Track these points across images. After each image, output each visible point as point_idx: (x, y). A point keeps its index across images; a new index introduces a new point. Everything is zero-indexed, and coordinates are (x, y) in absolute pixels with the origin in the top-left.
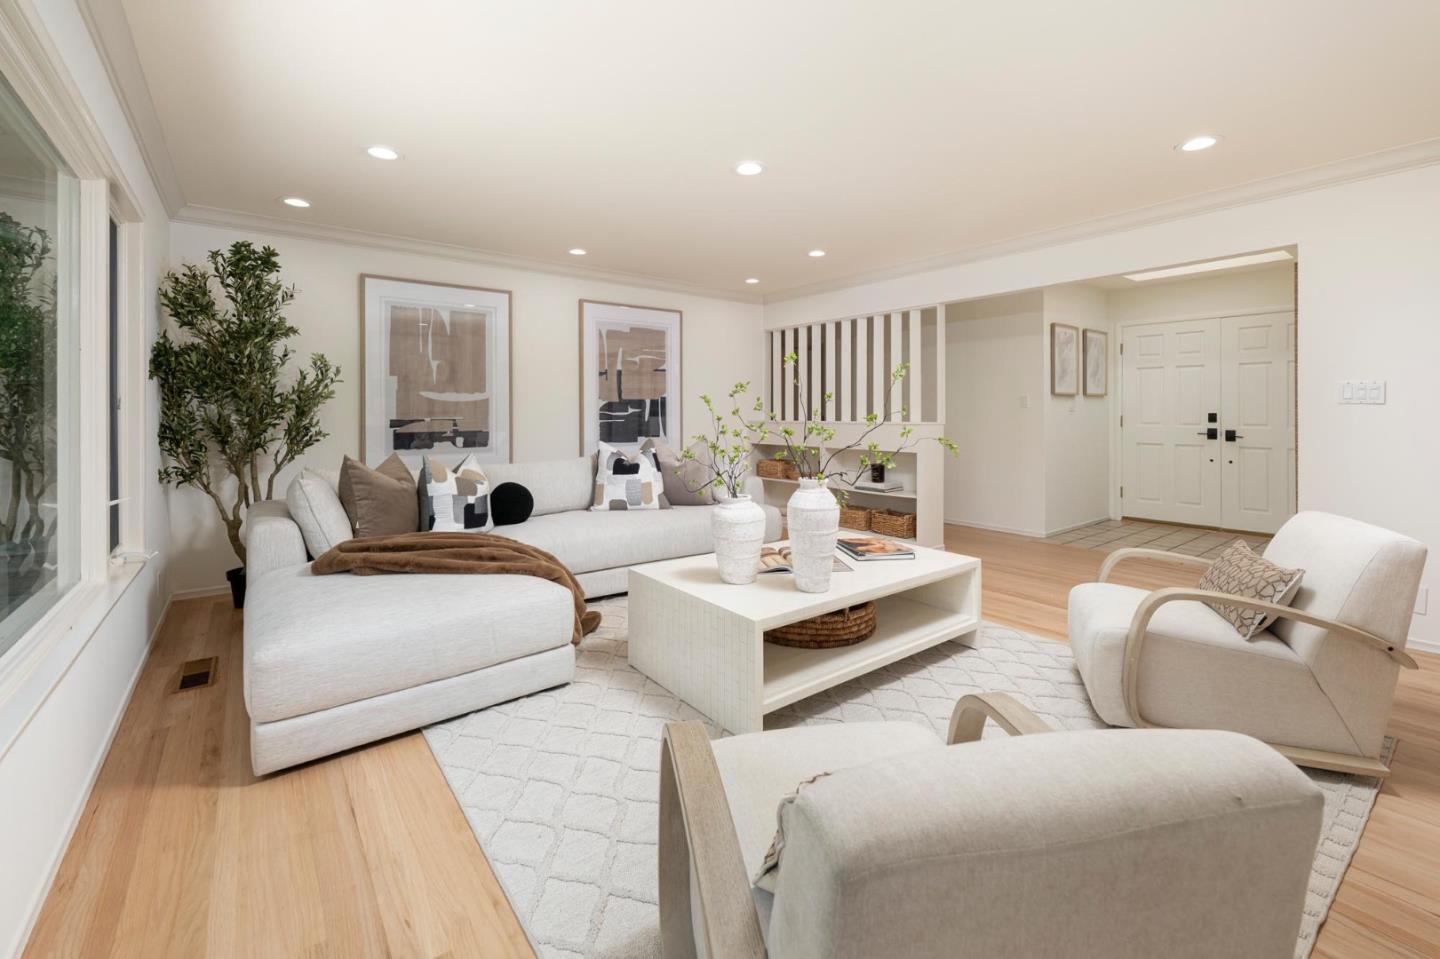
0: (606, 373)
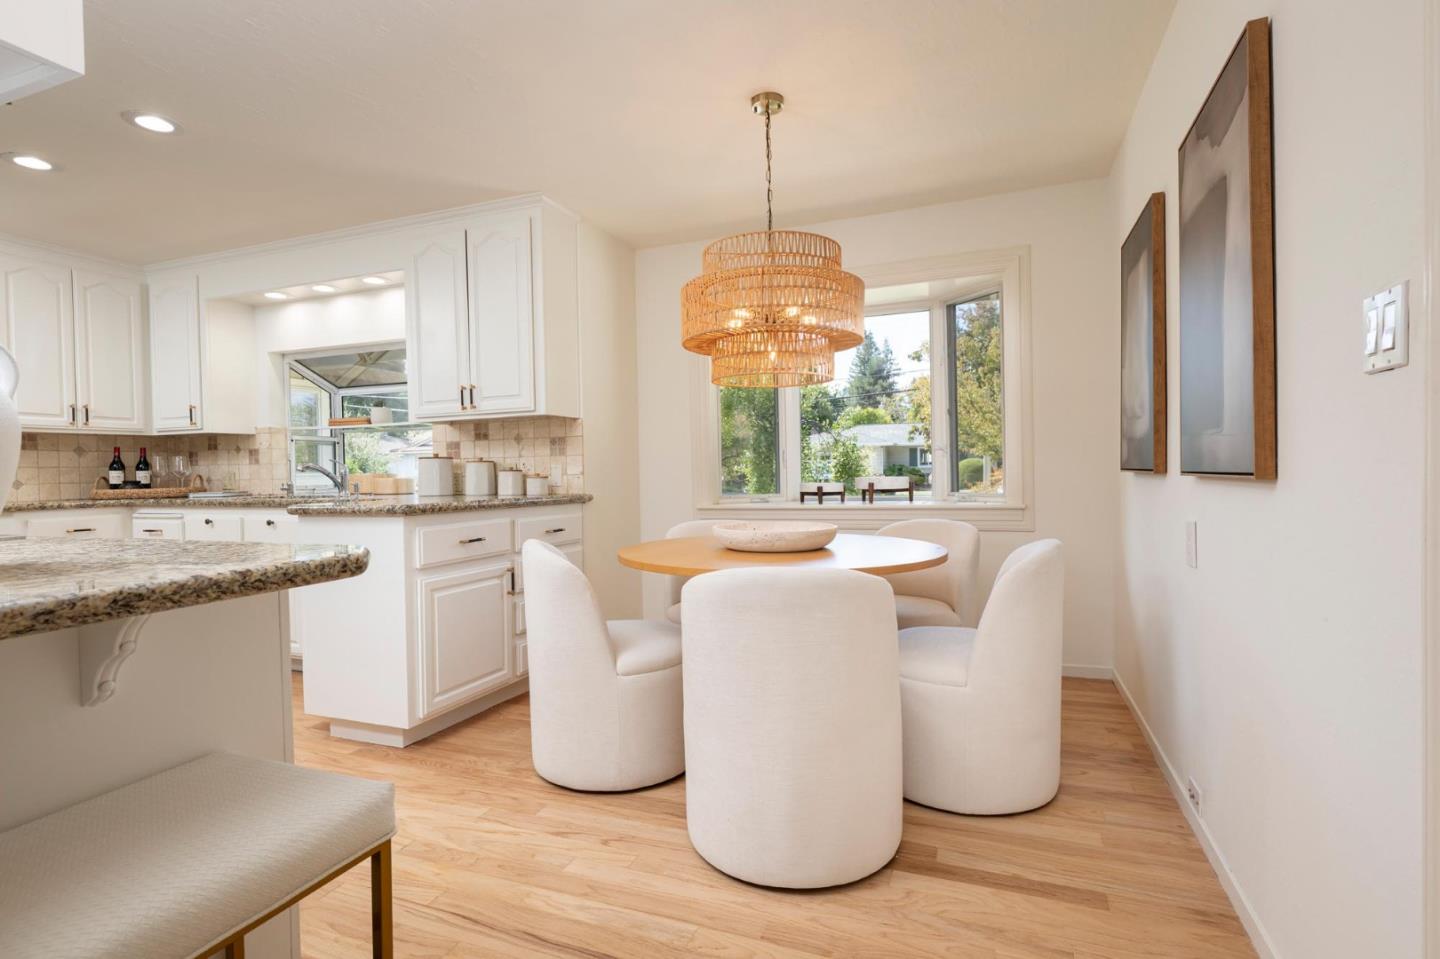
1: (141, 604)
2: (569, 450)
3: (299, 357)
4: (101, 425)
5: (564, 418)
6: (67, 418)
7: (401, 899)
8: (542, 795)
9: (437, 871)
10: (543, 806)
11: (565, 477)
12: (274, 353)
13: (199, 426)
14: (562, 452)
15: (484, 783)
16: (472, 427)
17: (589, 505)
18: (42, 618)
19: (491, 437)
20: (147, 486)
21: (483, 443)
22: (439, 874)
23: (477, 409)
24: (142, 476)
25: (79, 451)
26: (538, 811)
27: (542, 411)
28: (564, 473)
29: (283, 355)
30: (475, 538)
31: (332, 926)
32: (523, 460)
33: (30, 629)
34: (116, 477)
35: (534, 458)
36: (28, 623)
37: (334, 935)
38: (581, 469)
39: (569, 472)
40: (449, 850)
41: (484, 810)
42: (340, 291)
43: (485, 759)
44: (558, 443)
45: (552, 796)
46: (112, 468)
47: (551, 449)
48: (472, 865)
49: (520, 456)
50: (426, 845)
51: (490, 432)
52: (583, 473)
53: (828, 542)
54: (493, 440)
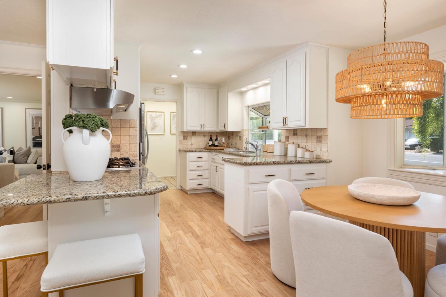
0: (35, 128)
1: (89, 198)
2: (323, 141)
3: (252, 107)
4: (207, 129)
5: (322, 129)
6: (200, 128)
7: (205, 292)
8: (268, 276)
9: (219, 288)
10: (265, 280)
11: (321, 152)
12: (246, 106)
13: (226, 129)
14: (321, 142)
15: (255, 264)
16: (293, 131)
17: (330, 164)
18: (68, 199)
19: (298, 135)
20: (217, 146)
21: (295, 137)
22: (219, 289)
23: (288, 125)
24: (216, 143)
25: (204, 136)
26: (262, 282)
27: (307, 127)
28: (321, 150)
29: (248, 107)
30: (272, 174)
31: (186, 290)
32: (308, 144)
33: (66, 201)
34: (211, 143)
35: (311, 144)
36: (65, 200)
37: (184, 293)
38: (327, 149)
39: (323, 150)
40: (228, 282)
41: (247, 273)
42: (259, 86)
43: (262, 255)
44: (319, 139)
45: (270, 278)
46: (210, 141)
47: (317, 140)
48: (229, 291)
49: (307, 142)
50: (224, 278)
51: (298, 133)
52: (328, 151)
53: (414, 202)
54: (299, 136)
